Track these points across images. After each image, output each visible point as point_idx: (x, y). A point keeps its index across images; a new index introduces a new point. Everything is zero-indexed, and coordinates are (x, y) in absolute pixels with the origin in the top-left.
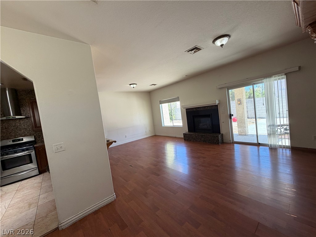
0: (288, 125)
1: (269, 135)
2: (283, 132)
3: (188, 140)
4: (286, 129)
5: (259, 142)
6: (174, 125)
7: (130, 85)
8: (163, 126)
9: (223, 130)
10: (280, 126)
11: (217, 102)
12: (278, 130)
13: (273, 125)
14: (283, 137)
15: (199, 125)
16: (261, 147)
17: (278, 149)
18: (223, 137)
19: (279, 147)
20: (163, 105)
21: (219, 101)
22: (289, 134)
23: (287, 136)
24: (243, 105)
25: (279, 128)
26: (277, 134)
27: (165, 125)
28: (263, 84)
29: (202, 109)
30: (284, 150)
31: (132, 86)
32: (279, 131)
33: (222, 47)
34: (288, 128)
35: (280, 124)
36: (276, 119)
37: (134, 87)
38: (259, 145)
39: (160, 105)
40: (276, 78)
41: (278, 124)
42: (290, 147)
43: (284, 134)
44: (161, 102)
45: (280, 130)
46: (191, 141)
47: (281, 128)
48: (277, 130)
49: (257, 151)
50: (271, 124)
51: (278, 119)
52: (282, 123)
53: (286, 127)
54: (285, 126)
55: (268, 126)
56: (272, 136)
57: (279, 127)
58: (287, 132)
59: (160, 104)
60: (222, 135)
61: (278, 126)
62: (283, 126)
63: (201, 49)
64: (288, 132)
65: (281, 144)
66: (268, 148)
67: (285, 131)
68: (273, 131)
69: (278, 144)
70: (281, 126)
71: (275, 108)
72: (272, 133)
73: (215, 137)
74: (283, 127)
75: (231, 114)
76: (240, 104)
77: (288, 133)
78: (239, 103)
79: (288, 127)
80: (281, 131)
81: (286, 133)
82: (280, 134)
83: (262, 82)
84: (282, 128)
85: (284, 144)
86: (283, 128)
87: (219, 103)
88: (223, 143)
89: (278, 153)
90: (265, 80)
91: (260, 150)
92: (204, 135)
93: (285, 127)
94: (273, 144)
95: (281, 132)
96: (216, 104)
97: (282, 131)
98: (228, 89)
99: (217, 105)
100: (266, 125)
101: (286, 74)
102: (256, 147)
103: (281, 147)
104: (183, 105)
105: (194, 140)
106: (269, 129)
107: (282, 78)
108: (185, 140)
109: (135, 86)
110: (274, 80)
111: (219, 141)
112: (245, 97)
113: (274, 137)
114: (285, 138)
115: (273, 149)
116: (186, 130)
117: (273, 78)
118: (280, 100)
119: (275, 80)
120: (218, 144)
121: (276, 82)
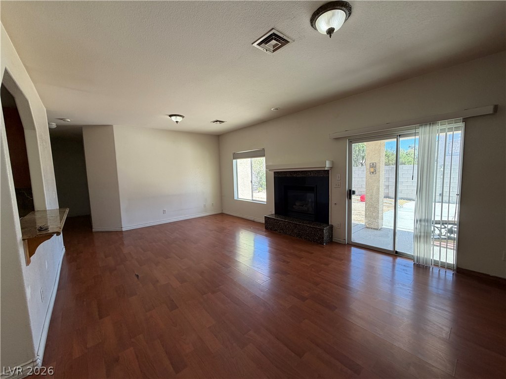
0: (456, 223)
1: (417, 237)
2: (445, 236)
3: (271, 229)
4: (451, 231)
5: (397, 249)
6: (254, 199)
7: (171, 116)
8: (236, 198)
9: (334, 218)
10: (439, 224)
11: (328, 165)
12: (434, 230)
13: (427, 221)
14: (444, 244)
15: (295, 205)
16: (399, 260)
17: (431, 269)
18: (332, 231)
19: (433, 263)
20: (239, 161)
21: (333, 163)
22: (455, 241)
23: (452, 245)
24: (379, 176)
25: (437, 228)
26: (432, 239)
27: (239, 197)
28: (417, 137)
29: (301, 175)
30: (443, 271)
31: (173, 118)
32: (437, 232)
33: (330, 36)
34: (456, 229)
35: (440, 219)
36: (434, 203)
37: (177, 122)
38: (395, 254)
39: (234, 161)
40: (443, 127)
41: (438, 218)
42: (455, 268)
43: (445, 239)
44: (237, 156)
45: (440, 231)
46: (277, 232)
47: (441, 228)
48: (432, 230)
49: (390, 270)
50: (423, 218)
51: (438, 205)
52: (445, 219)
53: (452, 227)
54: (449, 224)
55: (417, 221)
56: (422, 239)
57: (439, 226)
58: (452, 235)
59: (234, 158)
60: (332, 227)
61: (436, 223)
62: (446, 224)
63: (287, 42)
64: (455, 236)
65: (438, 260)
66: (411, 263)
67: (449, 235)
68: (424, 233)
69: (432, 258)
70: (443, 224)
71: (434, 185)
72: (422, 234)
73: (318, 231)
74: (446, 226)
75: (350, 191)
76: (373, 172)
77: (454, 239)
78: (372, 170)
79: (456, 227)
80: (441, 233)
81: (449, 238)
82: (438, 239)
83: (415, 134)
84: (443, 227)
85: (443, 260)
86: (445, 228)
87: (331, 168)
88: (331, 242)
89: (431, 274)
90: (421, 130)
91: (397, 266)
92: (299, 225)
93: (450, 226)
94: (422, 256)
95: (440, 235)
96: (326, 169)
97: (444, 234)
98: (351, 142)
99: (328, 171)
100: (414, 219)
101: (465, 120)
102: (390, 259)
103: (436, 264)
104: (271, 164)
105: (282, 231)
106: (418, 226)
107: (457, 129)
108: (267, 228)
109: (179, 119)
110: (439, 130)
111: (323, 238)
112: (383, 159)
113: (426, 242)
114: (447, 248)
115: (422, 268)
116: (271, 211)
117: (438, 127)
118: (447, 171)
119: (442, 131)
120: (322, 243)
121: (443, 135)
